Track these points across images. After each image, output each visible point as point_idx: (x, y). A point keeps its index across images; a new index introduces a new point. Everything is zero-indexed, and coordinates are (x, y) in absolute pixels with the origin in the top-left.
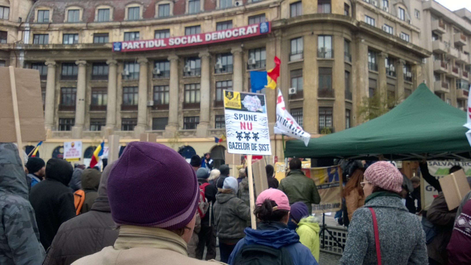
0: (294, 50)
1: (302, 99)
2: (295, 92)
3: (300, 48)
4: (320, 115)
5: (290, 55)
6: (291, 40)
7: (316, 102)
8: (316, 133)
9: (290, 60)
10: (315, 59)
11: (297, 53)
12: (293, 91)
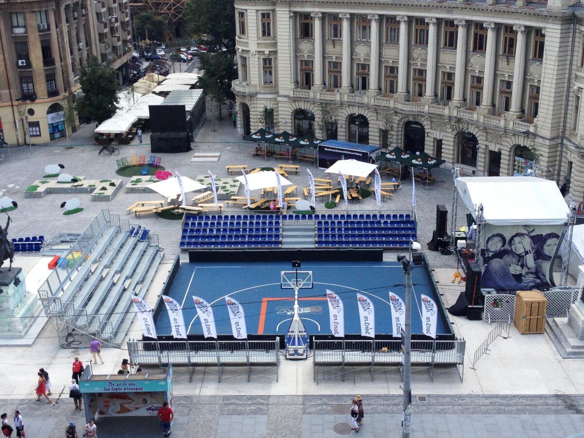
0: (15, 23)
1: (32, 70)
2: (25, 65)
3: (21, 22)
4: (47, 81)
5: (13, 27)
6: (11, 13)
7: (43, 71)
8: (47, 97)
9: (13, 33)
10: (37, 34)
11: (18, 26)
12: (22, 63)
